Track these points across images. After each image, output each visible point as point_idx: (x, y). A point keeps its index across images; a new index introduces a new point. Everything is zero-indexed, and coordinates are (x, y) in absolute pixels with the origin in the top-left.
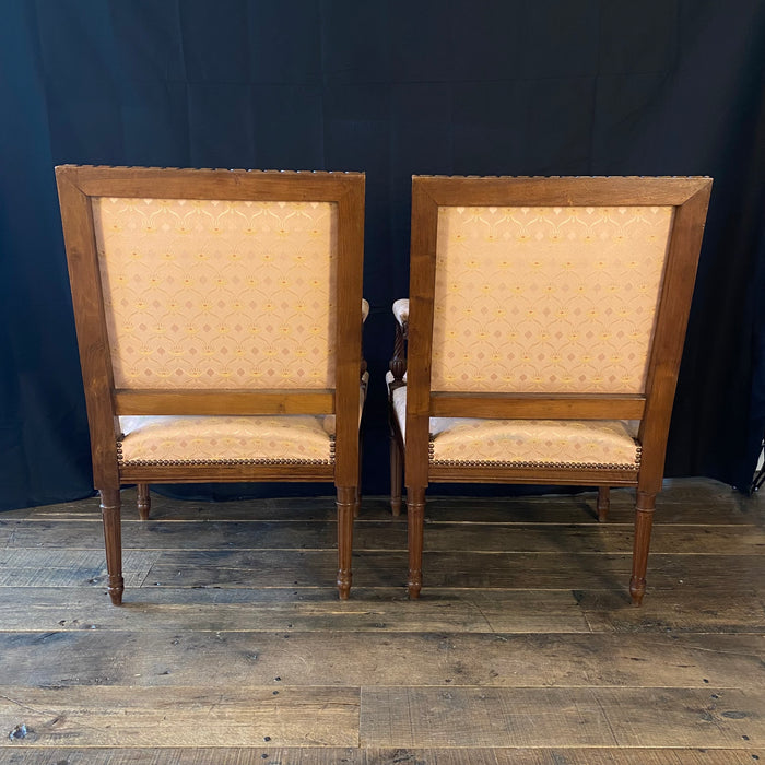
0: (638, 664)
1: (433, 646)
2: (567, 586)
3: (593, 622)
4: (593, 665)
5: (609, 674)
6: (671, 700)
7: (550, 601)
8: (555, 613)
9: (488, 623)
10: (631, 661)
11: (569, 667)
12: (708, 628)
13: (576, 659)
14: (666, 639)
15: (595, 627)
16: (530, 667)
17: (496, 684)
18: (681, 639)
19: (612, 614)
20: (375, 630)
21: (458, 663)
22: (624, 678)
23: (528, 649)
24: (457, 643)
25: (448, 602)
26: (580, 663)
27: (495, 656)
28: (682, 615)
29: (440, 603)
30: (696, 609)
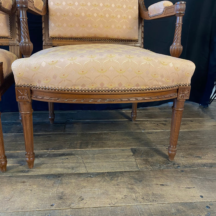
0: (164, 188)
1: (51, 182)
2: (128, 146)
3: (141, 164)
4: (140, 190)
5: (148, 195)
6: (184, 212)
7: (120, 154)
8: (121, 160)
9: (86, 167)
10: (160, 186)
11: (125, 191)
12: (198, 165)
13: (130, 186)
14: (178, 172)
15: (141, 167)
16: (103, 193)
17: (81, 206)
18: (186, 172)
19: (150, 159)
20: (21, 174)
21: (62, 193)
22: (156, 197)
23: (104, 181)
24: (65, 180)
25: (67, 157)
26: (132, 189)
27: (85, 187)
28: (185, 159)
29: (63, 157)
30: (191, 155)
